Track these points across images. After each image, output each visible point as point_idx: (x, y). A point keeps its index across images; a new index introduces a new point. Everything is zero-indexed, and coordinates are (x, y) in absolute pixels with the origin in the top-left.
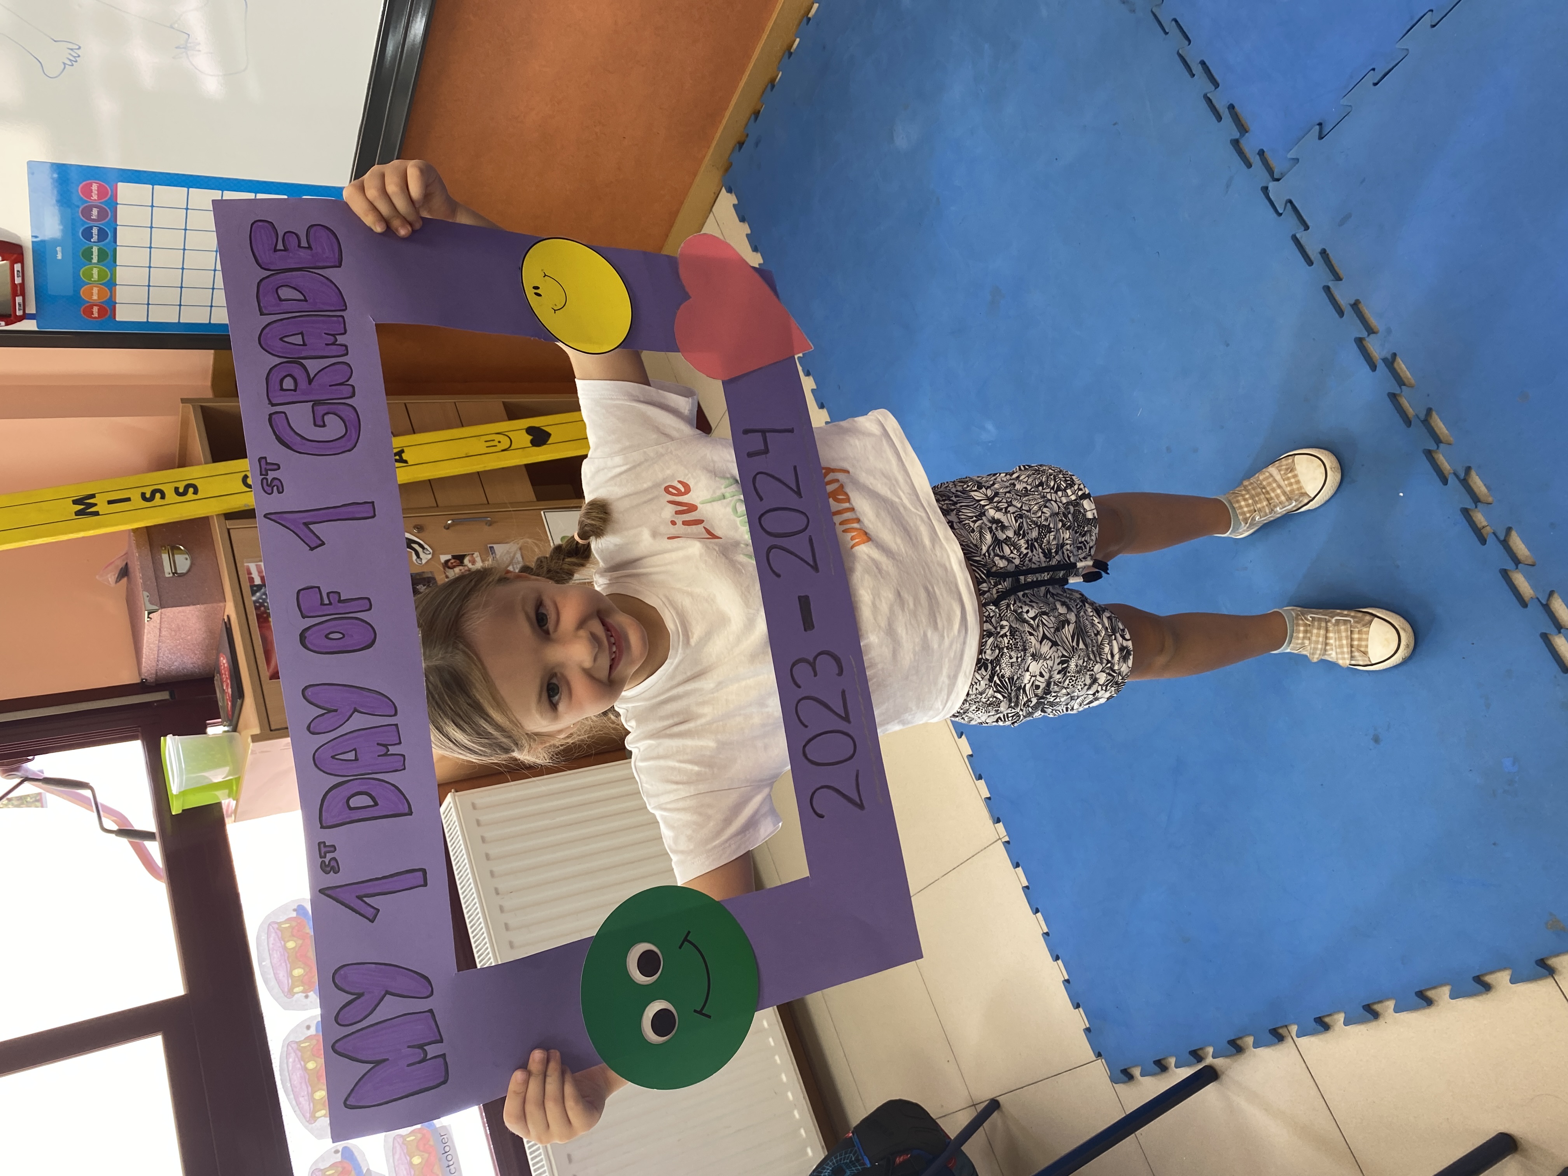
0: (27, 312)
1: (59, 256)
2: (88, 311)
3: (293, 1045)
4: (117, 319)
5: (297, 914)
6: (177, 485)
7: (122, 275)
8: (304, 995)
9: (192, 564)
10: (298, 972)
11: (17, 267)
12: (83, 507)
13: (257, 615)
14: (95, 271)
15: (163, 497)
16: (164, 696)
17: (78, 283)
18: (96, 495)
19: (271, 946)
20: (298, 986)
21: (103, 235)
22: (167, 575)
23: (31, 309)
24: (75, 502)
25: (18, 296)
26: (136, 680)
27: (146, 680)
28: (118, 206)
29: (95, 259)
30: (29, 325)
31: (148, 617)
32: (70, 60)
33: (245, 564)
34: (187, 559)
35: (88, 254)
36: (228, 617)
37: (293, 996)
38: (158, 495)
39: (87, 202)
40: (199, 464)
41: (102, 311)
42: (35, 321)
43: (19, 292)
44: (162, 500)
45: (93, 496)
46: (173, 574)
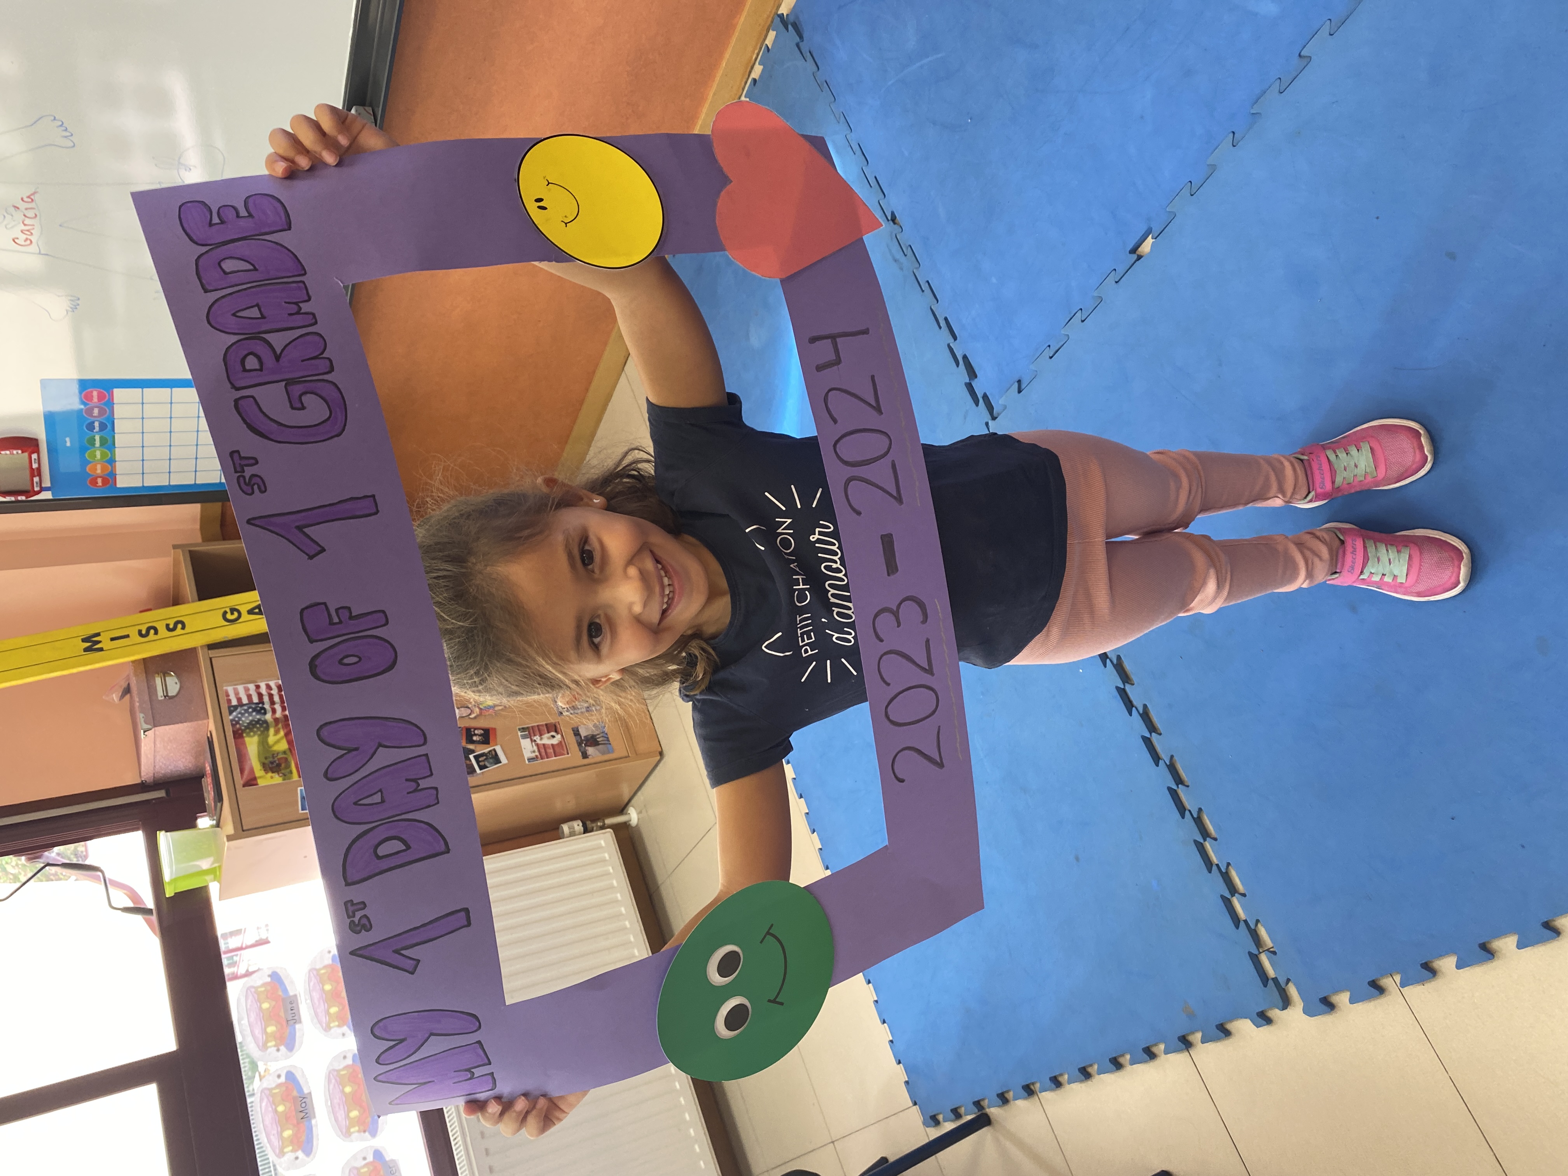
0: (43, 485)
1: (68, 444)
2: (94, 482)
3: (265, 1092)
4: (118, 485)
5: (271, 979)
6: (168, 622)
7: (119, 454)
8: (276, 1048)
9: (181, 688)
10: (271, 1029)
11: (34, 456)
12: (89, 644)
13: (234, 732)
14: (98, 454)
15: (156, 633)
16: (161, 794)
17: (85, 463)
18: (101, 634)
19: (248, 1007)
20: (271, 1041)
21: (103, 427)
22: (160, 698)
23: (47, 483)
24: (84, 640)
25: (35, 476)
27: (146, 781)
28: (115, 406)
29: (98, 444)
30: (47, 495)
31: (145, 734)
32: (72, 308)
33: (225, 688)
34: (176, 683)
35: (92, 441)
36: (210, 733)
37: (267, 1050)
38: (152, 632)
39: (89, 404)
40: (189, 602)
41: (105, 481)
42: (50, 492)
43: (36, 474)
44: (156, 636)
45: (98, 635)
46: (165, 697)
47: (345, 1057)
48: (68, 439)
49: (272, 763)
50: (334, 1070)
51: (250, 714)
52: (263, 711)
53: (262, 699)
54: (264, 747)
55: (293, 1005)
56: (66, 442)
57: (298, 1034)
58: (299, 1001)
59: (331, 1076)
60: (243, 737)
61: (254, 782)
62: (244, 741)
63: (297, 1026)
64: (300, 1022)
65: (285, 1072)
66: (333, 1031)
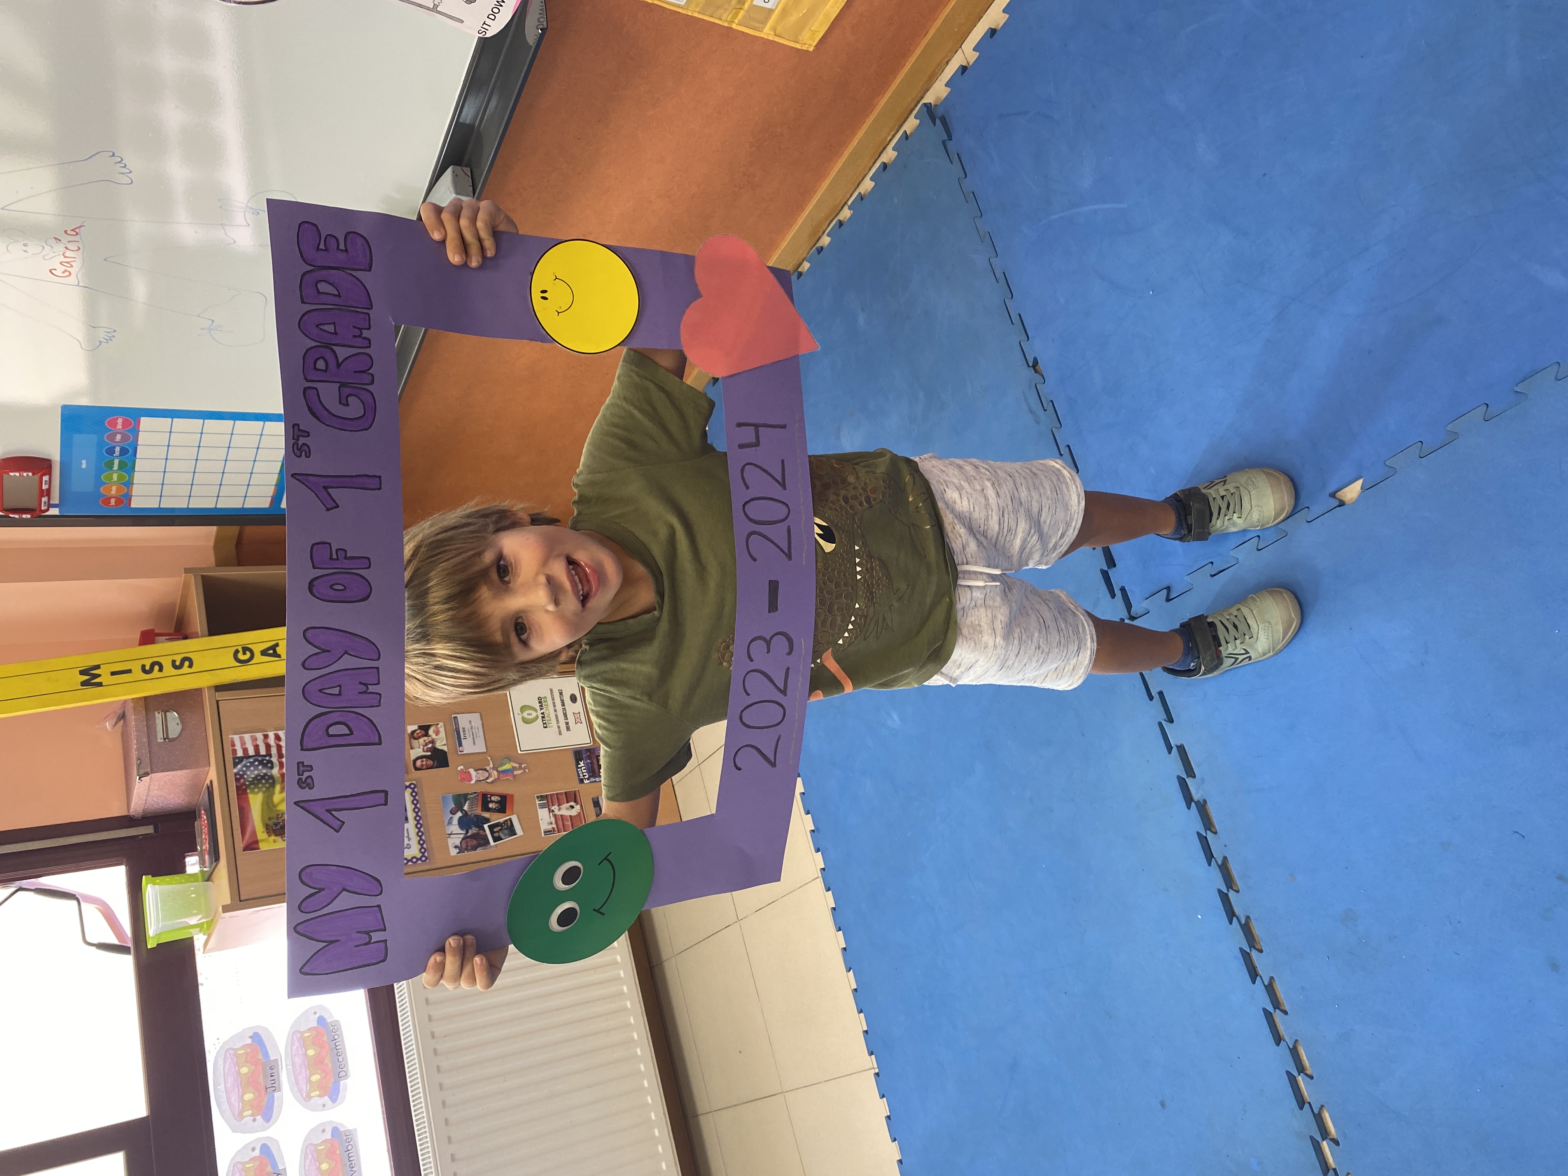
0: (51, 502)
1: (84, 466)
2: (107, 501)
3: (238, 1166)
4: (132, 506)
5: (252, 1041)
6: (175, 657)
7: (137, 477)
8: (252, 1118)
9: (183, 729)
10: (248, 1096)
11: (46, 478)
12: (88, 677)
13: (237, 787)
14: (115, 477)
15: (161, 670)
16: (149, 830)
17: (99, 483)
18: (101, 666)
19: (226, 1070)
20: (248, 1110)
21: (124, 451)
22: (159, 740)
23: (55, 500)
24: (82, 673)
25: (44, 496)
26: (124, 813)
27: (134, 816)
28: (140, 433)
29: (116, 467)
30: (54, 511)
31: (139, 779)
32: (106, 339)
33: (230, 736)
34: (178, 724)
35: (110, 465)
36: (211, 782)
37: (243, 1119)
38: (157, 668)
39: (111, 430)
40: (198, 637)
41: (119, 501)
42: (58, 509)
43: (45, 494)
44: (160, 673)
45: (98, 667)
46: (165, 739)
47: (323, 1131)
48: (84, 462)
49: (276, 825)
50: (311, 1144)
51: (256, 767)
52: (269, 765)
53: (270, 751)
54: (267, 804)
55: (273, 1071)
56: (82, 464)
57: (276, 1103)
58: (280, 1067)
59: (308, 1150)
60: (247, 794)
61: (256, 846)
62: (248, 798)
63: (276, 1094)
64: (280, 1090)
65: (260, 1144)
66: (313, 1101)
